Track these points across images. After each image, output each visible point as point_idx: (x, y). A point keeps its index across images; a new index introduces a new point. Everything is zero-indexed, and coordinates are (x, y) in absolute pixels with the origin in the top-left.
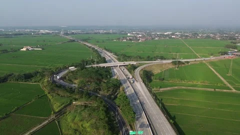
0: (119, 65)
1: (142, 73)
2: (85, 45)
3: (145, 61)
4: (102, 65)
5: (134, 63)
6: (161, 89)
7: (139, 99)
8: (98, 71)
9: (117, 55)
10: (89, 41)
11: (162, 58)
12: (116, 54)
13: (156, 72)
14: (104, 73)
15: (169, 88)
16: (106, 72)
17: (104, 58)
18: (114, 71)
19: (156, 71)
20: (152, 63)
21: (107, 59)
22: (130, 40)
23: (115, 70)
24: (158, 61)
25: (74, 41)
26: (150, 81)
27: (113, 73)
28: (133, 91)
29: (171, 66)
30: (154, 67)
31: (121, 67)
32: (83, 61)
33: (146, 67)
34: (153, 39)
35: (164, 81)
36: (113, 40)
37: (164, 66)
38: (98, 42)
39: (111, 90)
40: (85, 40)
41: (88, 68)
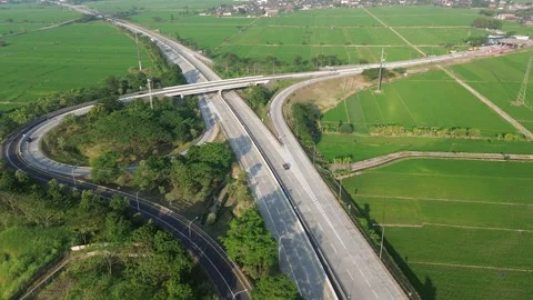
0: (220, 89)
1: (289, 110)
2: (124, 28)
3: (292, 71)
4: (170, 92)
5: (263, 80)
6: (356, 166)
7: (299, 215)
8: (157, 114)
9: (213, 57)
10: (133, 17)
11: (334, 61)
12: (209, 54)
13: (325, 104)
14: (179, 122)
15: (376, 161)
16: (184, 115)
17: (178, 69)
18: (208, 109)
19: (327, 103)
20: (311, 77)
21: (186, 68)
22: (242, 12)
23: (211, 105)
24: (326, 72)
25: (92, 18)
26: (317, 136)
27: (205, 114)
28: (275, 184)
29: (362, 85)
30: (317, 91)
31: (227, 95)
32: (113, 82)
33: (298, 91)
34: (296, 8)
35: (355, 134)
36: (197, 13)
37: (343, 86)
38: (158, 20)
39: (205, 183)
40: (124, 16)
41: (128, 103)
